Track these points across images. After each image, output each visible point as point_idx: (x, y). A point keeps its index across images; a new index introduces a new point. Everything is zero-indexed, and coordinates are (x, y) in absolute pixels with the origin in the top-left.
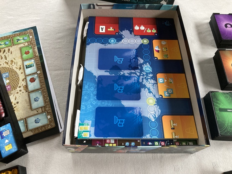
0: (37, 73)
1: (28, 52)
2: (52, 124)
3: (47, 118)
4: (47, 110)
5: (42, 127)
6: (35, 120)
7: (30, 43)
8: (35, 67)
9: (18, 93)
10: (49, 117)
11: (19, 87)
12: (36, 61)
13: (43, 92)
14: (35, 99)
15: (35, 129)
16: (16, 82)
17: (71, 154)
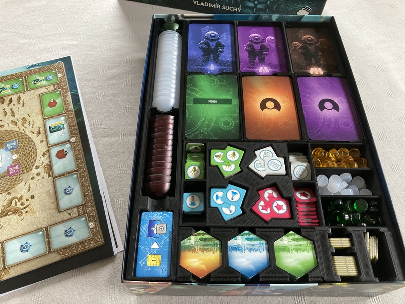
0: (69, 141)
1: (53, 104)
2: (98, 238)
3: (89, 227)
4: (88, 211)
5: (78, 244)
6: (66, 231)
7: (58, 86)
8: (67, 131)
9: (33, 178)
10: (92, 225)
11: (36, 168)
12: (68, 118)
13: (80, 177)
14: (65, 190)
15: (65, 248)
16: (30, 158)
17: (136, 297)
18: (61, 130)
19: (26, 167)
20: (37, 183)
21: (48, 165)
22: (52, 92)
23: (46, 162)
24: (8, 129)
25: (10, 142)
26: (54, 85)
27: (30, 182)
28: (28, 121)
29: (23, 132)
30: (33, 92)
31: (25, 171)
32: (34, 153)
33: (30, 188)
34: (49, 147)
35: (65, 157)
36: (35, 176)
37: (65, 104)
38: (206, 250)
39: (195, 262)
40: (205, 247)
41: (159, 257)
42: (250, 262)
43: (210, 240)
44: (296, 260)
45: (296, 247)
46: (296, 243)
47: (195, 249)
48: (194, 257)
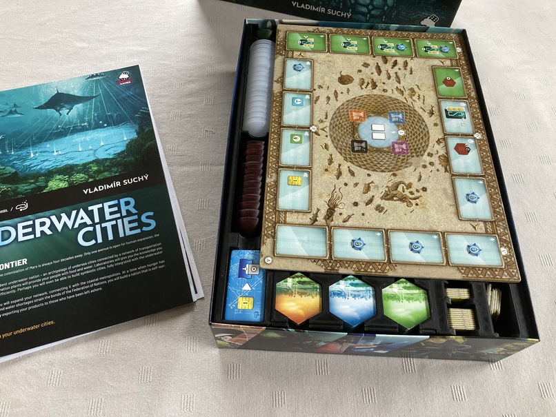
2: (514, 272)
7: (455, 64)
10: (504, 251)
11: (428, 155)
12: (470, 107)
16: (421, 141)
17: (218, 350)
18: (461, 118)
19: (415, 149)
20: (430, 174)
21: (443, 156)
22: (447, 68)
23: (442, 152)
24: (393, 96)
25: (395, 113)
26: (451, 60)
27: (421, 169)
28: (417, 95)
29: (411, 105)
30: (423, 60)
31: (414, 154)
32: (425, 135)
33: (421, 177)
34: (445, 135)
35: (467, 154)
36: (428, 165)
37: (466, 88)
38: (305, 294)
39: (292, 306)
40: (303, 291)
41: (251, 299)
42: (354, 309)
43: (309, 283)
44: (406, 310)
45: (407, 296)
46: (407, 291)
47: (292, 292)
48: (291, 301)
